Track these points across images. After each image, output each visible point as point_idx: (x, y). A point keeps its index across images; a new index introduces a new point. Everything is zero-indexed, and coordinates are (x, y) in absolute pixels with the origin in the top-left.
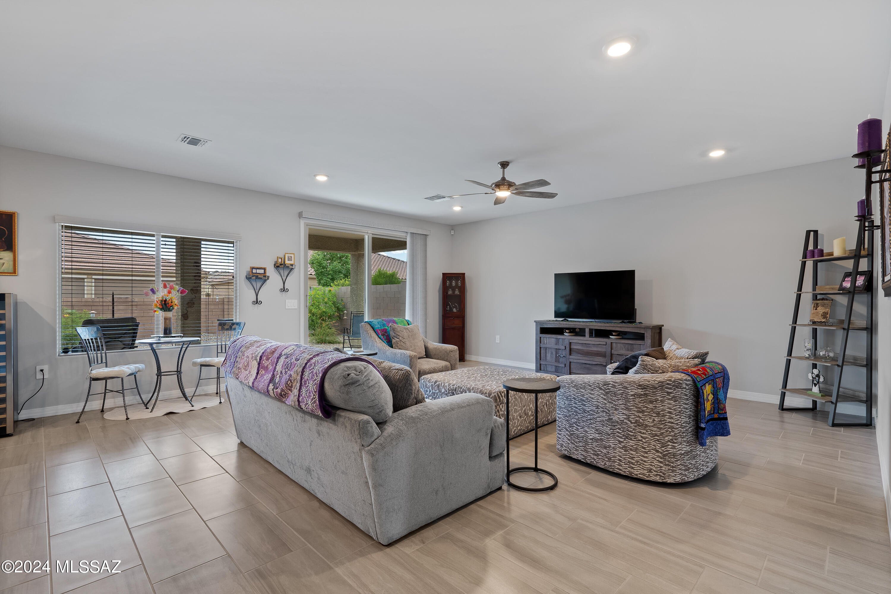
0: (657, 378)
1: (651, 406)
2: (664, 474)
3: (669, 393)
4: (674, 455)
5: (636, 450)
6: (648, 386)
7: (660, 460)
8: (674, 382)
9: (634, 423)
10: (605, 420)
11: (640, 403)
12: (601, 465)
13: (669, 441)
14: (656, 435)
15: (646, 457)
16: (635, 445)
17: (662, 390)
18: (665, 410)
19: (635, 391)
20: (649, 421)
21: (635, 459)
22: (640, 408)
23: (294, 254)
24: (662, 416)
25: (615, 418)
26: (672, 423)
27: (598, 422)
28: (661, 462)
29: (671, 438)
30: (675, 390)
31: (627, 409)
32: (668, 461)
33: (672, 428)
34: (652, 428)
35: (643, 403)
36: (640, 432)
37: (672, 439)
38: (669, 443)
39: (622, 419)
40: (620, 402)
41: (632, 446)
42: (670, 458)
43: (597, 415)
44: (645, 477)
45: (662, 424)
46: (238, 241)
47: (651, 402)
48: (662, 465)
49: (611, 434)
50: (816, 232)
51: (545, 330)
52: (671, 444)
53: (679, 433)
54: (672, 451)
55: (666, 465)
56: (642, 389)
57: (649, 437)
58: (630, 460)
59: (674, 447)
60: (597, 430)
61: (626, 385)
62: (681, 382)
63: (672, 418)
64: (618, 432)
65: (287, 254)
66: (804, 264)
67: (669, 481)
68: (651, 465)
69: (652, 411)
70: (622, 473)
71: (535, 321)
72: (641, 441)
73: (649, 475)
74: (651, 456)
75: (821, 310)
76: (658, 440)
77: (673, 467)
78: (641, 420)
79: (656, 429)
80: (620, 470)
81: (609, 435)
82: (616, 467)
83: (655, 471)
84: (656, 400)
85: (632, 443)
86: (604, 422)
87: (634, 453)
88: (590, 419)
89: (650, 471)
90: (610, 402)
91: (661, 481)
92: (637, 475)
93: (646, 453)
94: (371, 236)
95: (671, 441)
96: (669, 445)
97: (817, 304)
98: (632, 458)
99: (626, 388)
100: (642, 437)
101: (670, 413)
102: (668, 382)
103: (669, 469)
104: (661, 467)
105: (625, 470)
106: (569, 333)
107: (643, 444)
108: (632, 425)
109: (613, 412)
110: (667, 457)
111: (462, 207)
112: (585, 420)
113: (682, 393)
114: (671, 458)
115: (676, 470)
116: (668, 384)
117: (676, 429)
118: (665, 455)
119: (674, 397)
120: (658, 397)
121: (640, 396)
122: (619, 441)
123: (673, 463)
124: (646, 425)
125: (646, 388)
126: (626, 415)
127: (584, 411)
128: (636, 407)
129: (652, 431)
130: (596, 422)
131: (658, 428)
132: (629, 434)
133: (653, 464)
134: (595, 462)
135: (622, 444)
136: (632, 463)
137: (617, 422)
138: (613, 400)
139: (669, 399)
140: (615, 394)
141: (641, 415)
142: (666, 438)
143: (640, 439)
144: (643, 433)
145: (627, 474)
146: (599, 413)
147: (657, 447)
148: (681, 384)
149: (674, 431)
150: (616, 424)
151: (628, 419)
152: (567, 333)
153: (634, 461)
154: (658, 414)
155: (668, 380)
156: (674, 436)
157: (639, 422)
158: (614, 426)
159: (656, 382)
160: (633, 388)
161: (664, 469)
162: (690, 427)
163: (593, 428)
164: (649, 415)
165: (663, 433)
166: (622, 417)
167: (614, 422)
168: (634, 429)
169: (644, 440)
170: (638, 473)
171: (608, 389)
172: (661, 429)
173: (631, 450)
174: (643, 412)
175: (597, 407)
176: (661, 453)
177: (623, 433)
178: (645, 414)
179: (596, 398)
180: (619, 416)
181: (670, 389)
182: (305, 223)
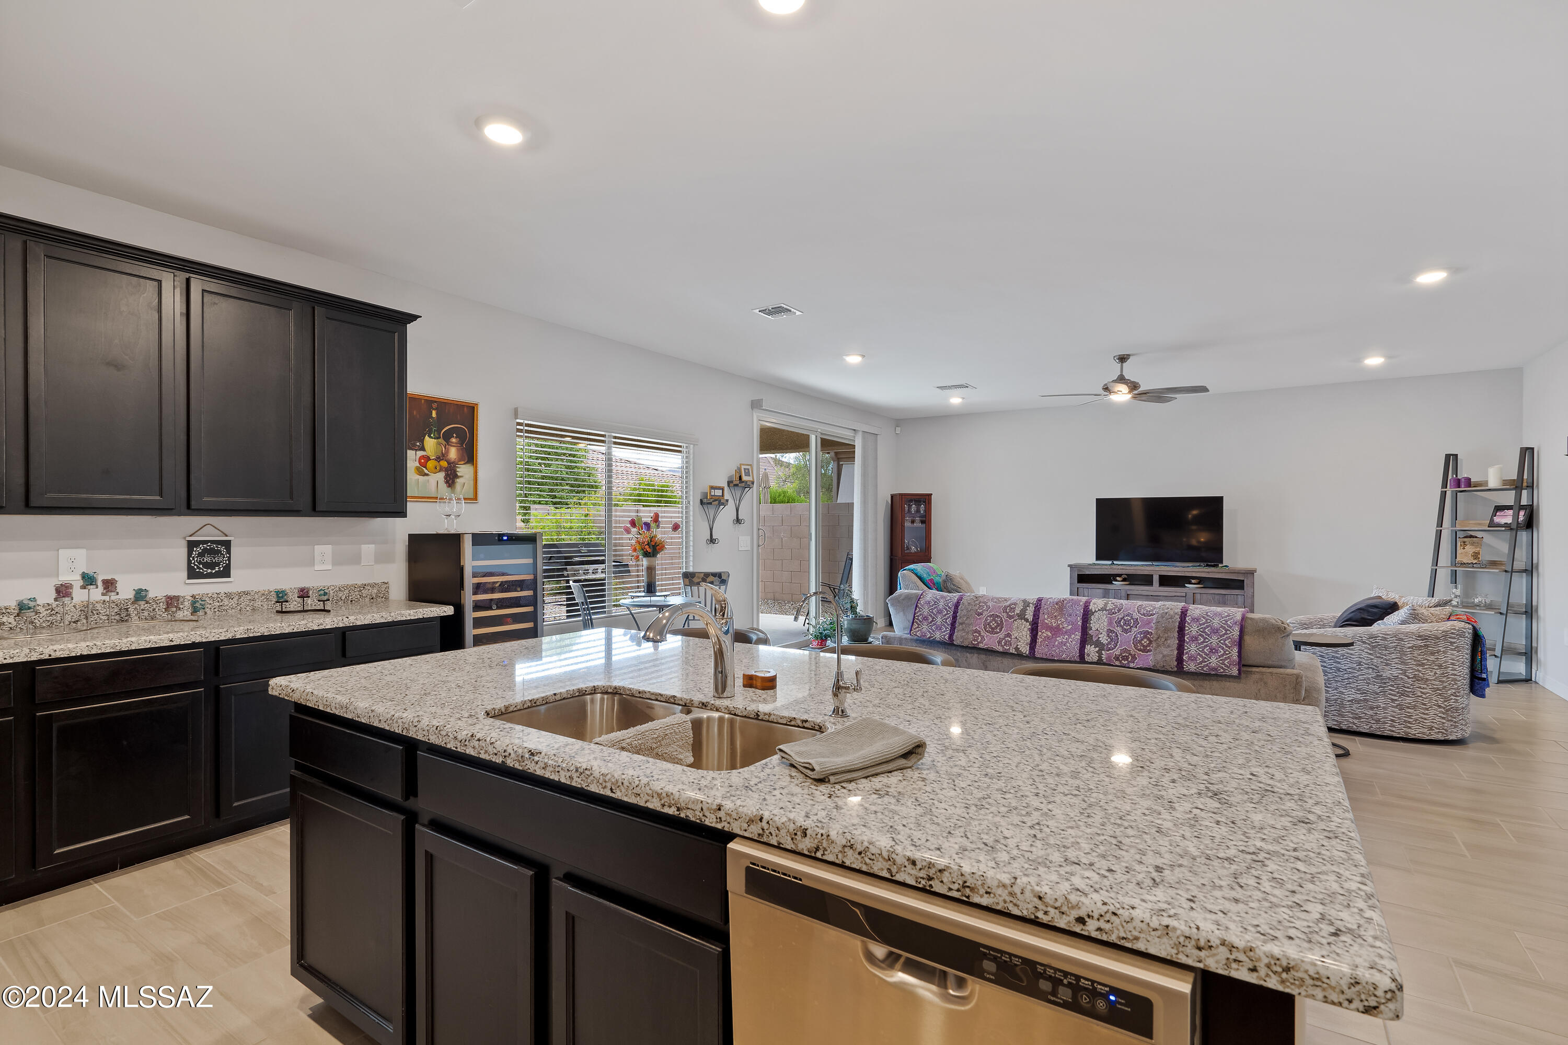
0: (1439, 627)
1: (1432, 658)
2: (1446, 730)
3: (1452, 643)
4: (1457, 709)
5: (1414, 707)
6: (1429, 637)
7: (1443, 716)
8: (1458, 630)
9: (1412, 678)
10: (1372, 677)
11: (1420, 655)
12: (1365, 728)
13: (1452, 695)
14: (1438, 689)
15: (1427, 714)
16: (1414, 702)
17: (1445, 639)
18: (1448, 662)
19: (1413, 642)
20: (1430, 675)
21: (1413, 717)
22: (1419, 661)
23: (750, 465)
24: (1444, 668)
25: (1387, 674)
26: (1455, 675)
27: (1361, 680)
28: (1443, 718)
29: (1454, 691)
30: (1458, 639)
31: (1403, 663)
32: (1451, 716)
33: (1455, 680)
34: (1434, 682)
35: (1423, 655)
36: (1420, 687)
37: (1455, 693)
38: (1452, 697)
39: (1396, 675)
40: (1393, 656)
41: (1410, 703)
42: (1452, 712)
43: (1360, 673)
44: (1425, 736)
45: (1445, 676)
46: (692, 446)
47: (1432, 654)
48: (1444, 721)
49: (1380, 692)
50: (1456, 455)
51: (1084, 578)
52: (1454, 698)
53: (1462, 685)
54: (1454, 705)
55: (1448, 721)
56: (1422, 640)
57: (1430, 692)
58: (1406, 719)
59: (1456, 701)
60: (1358, 690)
61: (1401, 636)
62: (1465, 630)
63: (1455, 670)
64: (1390, 690)
65: (743, 465)
66: (1443, 495)
67: (1451, 738)
68: (1432, 722)
69: (1434, 663)
70: (1395, 735)
71: (1069, 566)
72: (1421, 697)
73: (1430, 733)
74: (1432, 712)
75: (1470, 550)
76: (1440, 695)
77: (1455, 722)
78: (1421, 674)
79: (1438, 683)
80: (1393, 731)
81: (1377, 694)
82: (1387, 730)
83: (1437, 728)
84: (1438, 651)
85: (1408, 700)
86: (1369, 680)
87: (1412, 711)
88: (1348, 678)
89: (1431, 728)
90: (1379, 657)
91: (1443, 739)
92: (1415, 735)
93: (1427, 709)
94: (819, 436)
95: (1454, 694)
96: (1452, 699)
97: (1464, 542)
98: (1410, 717)
99: (1402, 640)
100: (1421, 692)
101: (1453, 664)
102: (1452, 631)
103: (1451, 725)
104: (1444, 723)
105: (1400, 731)
106: (1122, 581)
107: (1422, 700)
108: (1410, 681)
109: (1383, 669)
110: (1450, 712)
111: (964, 398)
112: (1340, 680)
113: (1465, 642)
114: (1454, 712)
115: (1458, 726)
116: (1452, 633)
117: (1459, 681)
118: (1447, 710)
119: (1457, 647)
120: (1440, 648)
121: (1419, 647)
122: (1392, 700)
123: (1455, 718)
124: (1427, 679)
125: (1427, 639)
126: (1402, 670)
127: (1339, 669)
128: (1415, 661)
129: (1434, 685)
130: (1357, 681)
131: (1440, 681)
132: (1406, 691)
133: (1434, 721)
134: (1355, 727)
135: (1396, 702)
136: (1409, 722)
137: (1389, 678)
138: (1382, 655)
139: (1452, 650)
140: (1386, 648)
141: (1420, 668)
142: (1449, 692)
143: (1420, 694)
144: (1424, 689)
145: (1402, 735)
146: (1362, 670)
147: (1440, 702)
148: (1465, 632)
149: (1457, 684)
150: (1388, 681)
151: (1404, 673)
152: (1119, 581)
153: (1411, 720)
154: (1440, 666)
155: (1452, 629)
156: (1457, 689)
157: (1418, 677)
158: (1385, 683)
159: (1439, 632)
160: (1411, 639)
161: (1446, 725)
162: (1467, 681)
163: (1352, 688)
164: (1429, 668)
165: (1445, 687)
166: (1395, 673)
167: (1384, 679)
168: (1412, 685)
169: (1424, 696)
170: (1416, 732)
171: (1376, 642)
172: (1443, 682)
173: (1408, 708)
174: (1423, 665)
175: (1360, 664)
176: (1444, 708)
177: (1397, 690)
178: (1426, 667)
179: (1357, 654)
180: (1391, 672)
181: (1454, 638)
182: (758, 416)
